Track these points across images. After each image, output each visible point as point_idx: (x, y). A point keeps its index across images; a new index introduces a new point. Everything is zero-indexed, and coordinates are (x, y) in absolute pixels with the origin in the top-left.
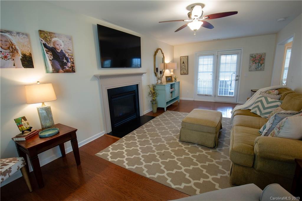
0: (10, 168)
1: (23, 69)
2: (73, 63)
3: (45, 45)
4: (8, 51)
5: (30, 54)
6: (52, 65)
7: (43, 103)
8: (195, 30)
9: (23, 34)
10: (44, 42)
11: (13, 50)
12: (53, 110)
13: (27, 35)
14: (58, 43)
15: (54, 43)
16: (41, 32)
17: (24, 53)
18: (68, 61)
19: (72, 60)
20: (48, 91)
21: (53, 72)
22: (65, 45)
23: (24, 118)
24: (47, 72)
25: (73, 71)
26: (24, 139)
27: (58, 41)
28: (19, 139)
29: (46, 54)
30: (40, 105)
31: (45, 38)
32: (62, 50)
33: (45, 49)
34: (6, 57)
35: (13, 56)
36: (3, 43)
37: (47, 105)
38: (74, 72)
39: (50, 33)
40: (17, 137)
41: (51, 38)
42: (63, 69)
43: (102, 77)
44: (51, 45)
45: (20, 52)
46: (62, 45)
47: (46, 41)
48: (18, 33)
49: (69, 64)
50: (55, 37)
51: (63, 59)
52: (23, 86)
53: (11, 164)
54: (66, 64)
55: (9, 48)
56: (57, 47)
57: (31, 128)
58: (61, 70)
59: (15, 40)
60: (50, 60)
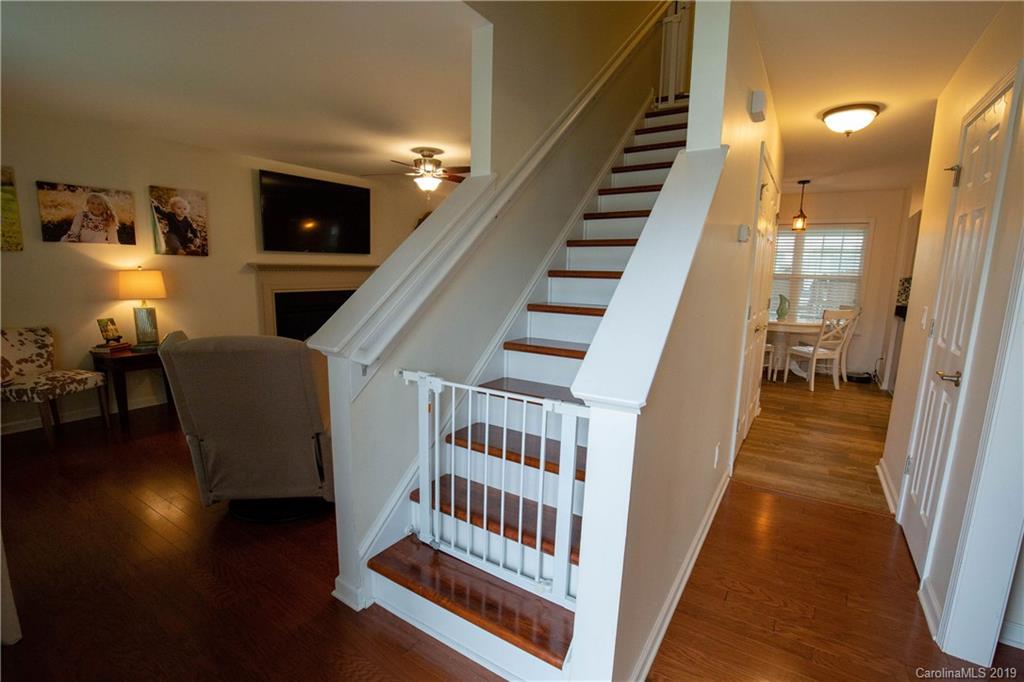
0: (86, 379)
1: (120, 245)
2: (206, 240)
3: (157, 209)
4: (101, 218)
5: (133, 223)
6: (166, 242)
7: (144, 302)
8: (428, 192)
9: (124, 193)
10: (156, 203)
11: (107, 217)
12: (161, 315)
13: (130, 194)
14: (179, 205)
15: (174, 205)
16: (152, 188)
17: (123, 221)
18: (196, 236)
19: (203, 234)
20: (154, 283)
21: (167, 253)
22: (193, 208)
23: (112, 322)
24: (157, 252)
25: (204, 253)
26: (107, 350)
27: (179, 202)
28: (102, 350)
29: (158, 224)
30: (138, 304)
31: (159, 198)
32: (185, 217)
33: (156, 215)
34: (96, 227)
35: (107, 225)
36: (96, 206)
37: (150, 305)
38: (207, 255)
39: (167, 189)
40: (98, 346)
41: (169, 198)
42: (184, 249)
43: (262, 268)
44: (167, 209)
45: (117, 220)
46: (186, 208)
47: (160, 202)
48: (118, 192)
49: (198, 241)
50: (177, 196)
51: (187, 231)
52: (116, 272)
53: (89, 375)
54: (191, 241)
55: (102, 214)
56: (179, 211)
57: (121, 337)
58: (181, 251)
59: (111, 202)
60: (163, 233)
